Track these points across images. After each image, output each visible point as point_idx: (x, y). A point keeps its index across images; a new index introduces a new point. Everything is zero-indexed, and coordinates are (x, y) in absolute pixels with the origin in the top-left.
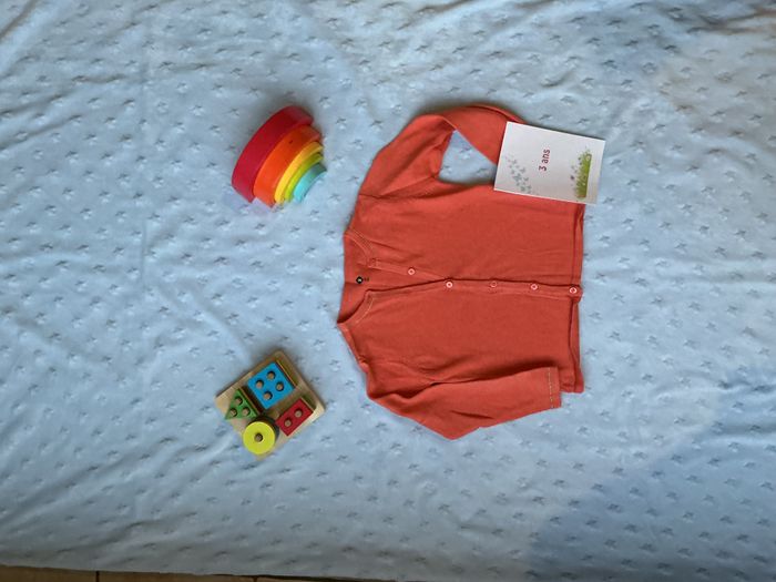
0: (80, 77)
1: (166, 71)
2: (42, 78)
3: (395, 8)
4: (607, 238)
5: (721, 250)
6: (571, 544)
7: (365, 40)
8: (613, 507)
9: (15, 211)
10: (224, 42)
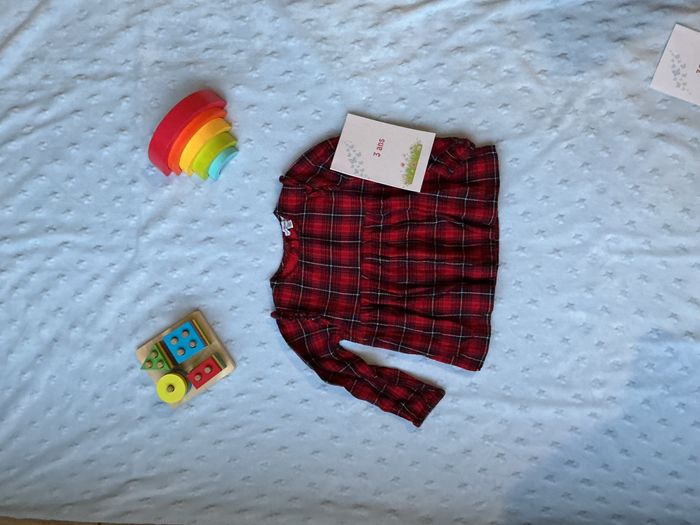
0: (80, 75)
1: (158, 69)
2: (46, 77)
3: (366, 9)
4: (562, 216)
5: (666, 226)
6: (530, 496)
7: (338, 38)
8: (570, 462)
9: (22, 197)
10: (210, 42)
